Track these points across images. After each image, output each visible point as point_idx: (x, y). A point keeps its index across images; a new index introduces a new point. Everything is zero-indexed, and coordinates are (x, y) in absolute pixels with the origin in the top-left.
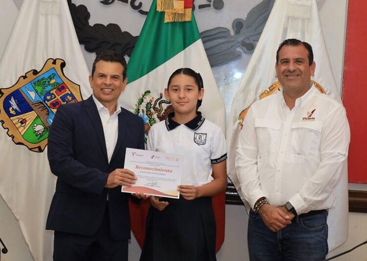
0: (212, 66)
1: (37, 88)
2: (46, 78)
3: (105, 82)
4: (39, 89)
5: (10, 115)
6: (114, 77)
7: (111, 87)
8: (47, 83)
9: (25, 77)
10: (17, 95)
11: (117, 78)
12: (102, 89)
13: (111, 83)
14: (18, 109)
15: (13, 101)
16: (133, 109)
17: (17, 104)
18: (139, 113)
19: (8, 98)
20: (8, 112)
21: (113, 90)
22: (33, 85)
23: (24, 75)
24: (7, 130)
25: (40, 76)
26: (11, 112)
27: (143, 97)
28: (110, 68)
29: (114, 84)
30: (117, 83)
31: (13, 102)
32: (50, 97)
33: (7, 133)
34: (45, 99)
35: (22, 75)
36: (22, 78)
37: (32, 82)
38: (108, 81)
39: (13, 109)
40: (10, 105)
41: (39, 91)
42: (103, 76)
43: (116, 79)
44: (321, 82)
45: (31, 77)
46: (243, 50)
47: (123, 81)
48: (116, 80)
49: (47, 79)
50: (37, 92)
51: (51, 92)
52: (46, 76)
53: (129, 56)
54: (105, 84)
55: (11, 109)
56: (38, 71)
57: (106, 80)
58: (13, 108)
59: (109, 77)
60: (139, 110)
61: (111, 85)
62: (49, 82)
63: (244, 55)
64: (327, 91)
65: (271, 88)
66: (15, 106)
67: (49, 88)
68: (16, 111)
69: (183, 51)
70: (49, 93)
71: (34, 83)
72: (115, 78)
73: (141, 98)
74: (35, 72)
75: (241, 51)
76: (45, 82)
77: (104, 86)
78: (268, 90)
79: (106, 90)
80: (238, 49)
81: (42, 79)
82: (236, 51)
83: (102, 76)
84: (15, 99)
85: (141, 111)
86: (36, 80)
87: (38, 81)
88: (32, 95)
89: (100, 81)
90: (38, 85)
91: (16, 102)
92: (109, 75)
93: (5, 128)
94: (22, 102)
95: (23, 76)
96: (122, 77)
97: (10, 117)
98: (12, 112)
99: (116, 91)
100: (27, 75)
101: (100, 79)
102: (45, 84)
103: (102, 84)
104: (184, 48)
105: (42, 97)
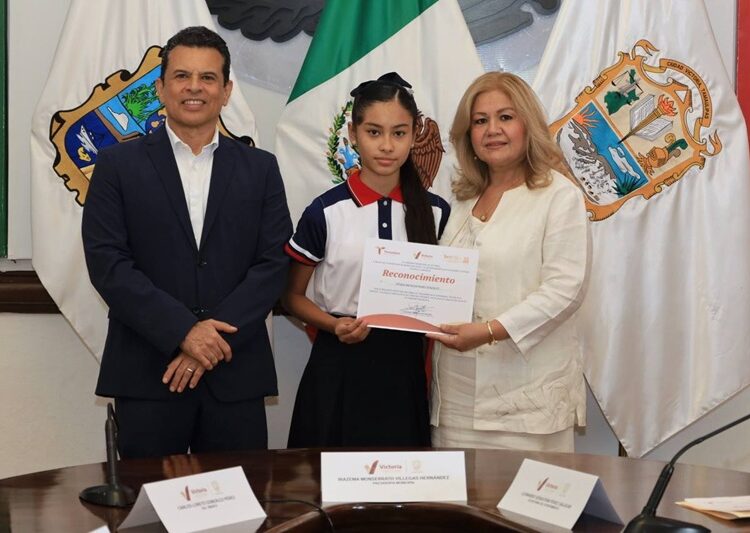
0: (477, 42)
1: (130, 106)
2: (148, 85)
3: (188, 88)
4: (135, 108)
5: (81, 164)
6: (206, 77)
7: (201, 96)
8: (150, 95)
9: (105, 86)
10: (92, 122)
11: (213, 79)
12: (183, 103)
13: (201, 88)
14: (95, 151)
15: (85, 134)
16: (326, 138)
17: (93, 141)
18: (337, 144)
19: (74, 130)
20: (75, 158)
21: (204, 103)
22: (123, 100)
23: (104, 82)
24: (76, 193)
25: (134, 83)
26: (82, 158)
27: (344, 113)
28: (197, 59)
29: (207, 92)
30: (212, 88)
31: (84, 137)
32: (157, 123)
33: (76, 199)
34: (148, 127)
35: (100, 82)
36: (100, 87)
37: (120, 96)
38: (195, 85)
39: (85, 152)
40: (79, 144)
41: (136, 113)
42: (184, 75)
43: (211, 81)
44: (696, 64)
45: (117, 85)
46: (536, 10)
47: (225, 85)
48: (210, 84)
49: (150, 88)
50: (131, 115)
51: (160, 113)
52: (148, 81)
53: (310, 32)
54: (189, 90)
55: (80, 150)
56: (131, 72)
57: (191, 84)
58: (84, 149)
59: (195, 77)
60: (337, 139)
61: (200, 91)
62: (153, 93)
63: (538, 19)
64: (708, 81)
65: (598, 82)
66: (89, 146)
67: (154, 106)
68: (91, 154)
69: (419, 18)
70: (154, 116)
71: (124, 97)
72: (208, 78)
73: (340, 115)
74: (125, 75)
75: (531, 10)
76: (147, 93)
77: (186, 96)
78: (592, 86)
79: (192, 102)
80: (527, 8)
81: (140, 88)
82: (520, 11)
83: (182, 76)
84: (88, 132)
85: (341, 141)
86: (129, 91)
87: (133, 92)
88: (122, 120)
89: (178, 86)
90: (134, 101)
91: (90, 137)
92: (196, 72)
93: (71, 190)
94: (103, 136)
95: (100, 84)
96: (221, 76)
97: (79, 168)
98: (85, 157)
99: (212, 104)
100: (109, 81)
101: (179, 82)
102: (146, 98)
103: (182, 91)
104: (421, 11)
105: (143, 124)
